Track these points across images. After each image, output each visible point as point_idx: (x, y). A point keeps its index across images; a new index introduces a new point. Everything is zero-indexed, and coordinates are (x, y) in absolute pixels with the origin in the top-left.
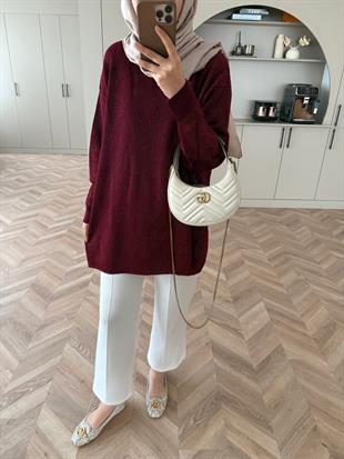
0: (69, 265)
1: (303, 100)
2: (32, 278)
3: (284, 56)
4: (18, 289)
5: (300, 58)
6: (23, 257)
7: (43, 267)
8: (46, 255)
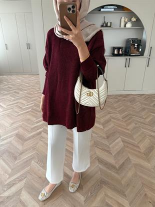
0: (32, 125)
1: (134, 45)
3: (125, 27)
5: (132, 27)
6: (12, 122)
7: (21, 126)
8: (22, 121)
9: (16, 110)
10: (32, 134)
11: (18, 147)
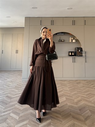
0: (16, 93)
2: (7, 95)
4: (3, 97)
6: (3, 92)
7: (9, 93)
8: (10, 91)
9: (6, 87)
10: (15, 96)
11: (8, 100)
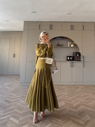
0: (14, 97)
2: (5, 99)
3: (70, 46)
6: (2, 96)
8: (8, 95)
10: (14, 100)
